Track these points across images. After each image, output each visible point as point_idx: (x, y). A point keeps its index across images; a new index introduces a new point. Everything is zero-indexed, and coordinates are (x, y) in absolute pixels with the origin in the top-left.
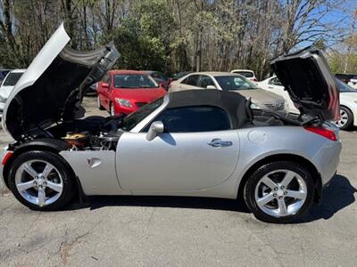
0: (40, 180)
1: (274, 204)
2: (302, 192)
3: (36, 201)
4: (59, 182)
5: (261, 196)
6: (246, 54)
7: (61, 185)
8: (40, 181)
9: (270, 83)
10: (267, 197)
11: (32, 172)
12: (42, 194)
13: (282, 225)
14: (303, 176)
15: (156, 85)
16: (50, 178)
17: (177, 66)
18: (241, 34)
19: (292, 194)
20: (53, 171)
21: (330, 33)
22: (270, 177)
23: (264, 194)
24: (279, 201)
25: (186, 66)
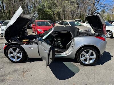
1: (86, 60)
2: (94, 56)
3: (14, 60)
4: (21, 54)
6: (79, 15)
7: (21, 55)
8: (15, 54)
9: (86, 24)
10: (84, 58)
11: (13, 51)
12: (16, 58)
13: (88, 66)
14: (95, 52)
15: (50, 25)
16: (18, 53)
17: (57, 19)
18: (78, 8)
19: (91, 57)
20: (19, 51)
21: (107, 7)
22: (84, 52)
23: (83, 57)
24: (87, 59)
25: (60, 19)
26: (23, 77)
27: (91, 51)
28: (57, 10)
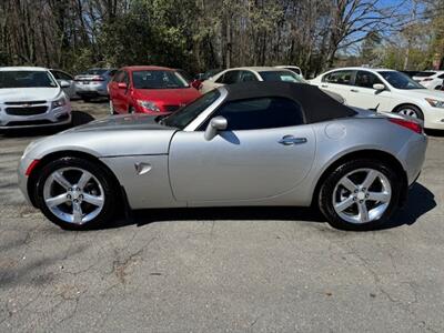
0: (75, 193)
1: (353, 209)
2: (385, 193)
3: (71, 218)
4: (98, 194)
5: (338, 200)
7: (101, 198)
10: (345, 202)
11: (64, 182)
12: (77, 210)
15: (186, 85)
16: (87, 190)
19: (374, 196)
22: (349, 177)
23: (342, 198)
24: (360, 205)
26: (123, 281)
27: (372, 174)
28: (204, 31)
